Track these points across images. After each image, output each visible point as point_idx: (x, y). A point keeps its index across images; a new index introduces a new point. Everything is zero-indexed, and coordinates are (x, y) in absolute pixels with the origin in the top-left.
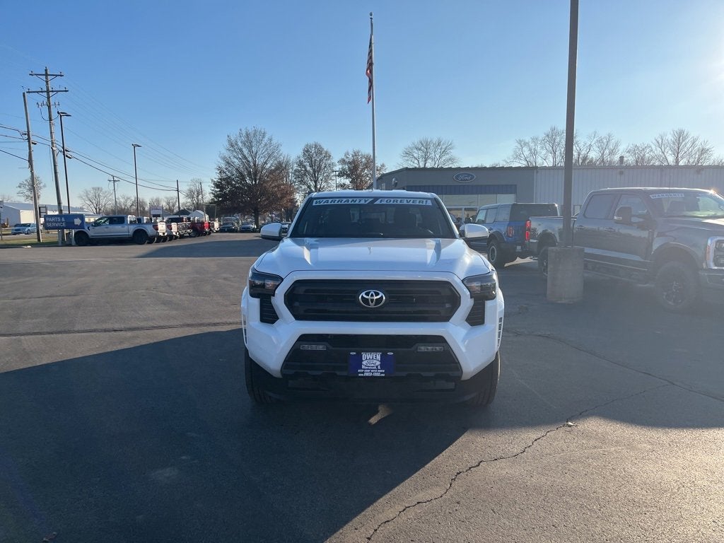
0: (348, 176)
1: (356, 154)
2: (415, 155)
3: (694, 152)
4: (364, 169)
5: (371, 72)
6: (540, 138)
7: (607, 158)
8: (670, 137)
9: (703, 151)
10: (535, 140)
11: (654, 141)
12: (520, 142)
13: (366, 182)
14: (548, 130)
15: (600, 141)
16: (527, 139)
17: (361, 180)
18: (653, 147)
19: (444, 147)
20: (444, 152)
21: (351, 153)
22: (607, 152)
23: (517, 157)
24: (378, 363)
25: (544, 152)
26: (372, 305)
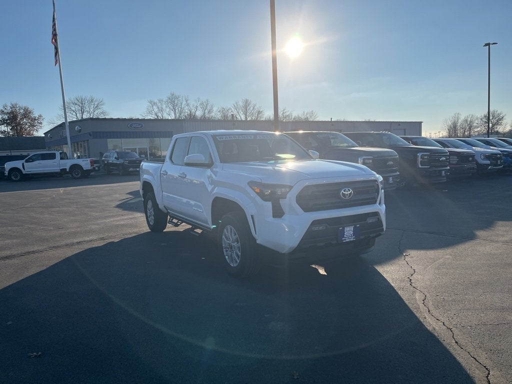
0: (8, 124)
1: (13, 107)
2: (73, 109)
3: (254, 113)
4: (23, 119)
5: (56, 40)
6: (165, 100)
7: (207, 115)
8: (241, 104)
9: (259, 112)
10: (161, 101)
11: (233, 106)
12: (150, 102)
13: (26, 130)
14: (169, 95)
15: (202, 104)
16: (156, 101)
17: (21, 128)
18: (233, 110)
19: (96, 103)
20: (97, 107)
21: (9, 105)
22: (206, 111)
23: (150, 113)
24: (352, 232)
25: (168, 110)
26: (347, 198)
